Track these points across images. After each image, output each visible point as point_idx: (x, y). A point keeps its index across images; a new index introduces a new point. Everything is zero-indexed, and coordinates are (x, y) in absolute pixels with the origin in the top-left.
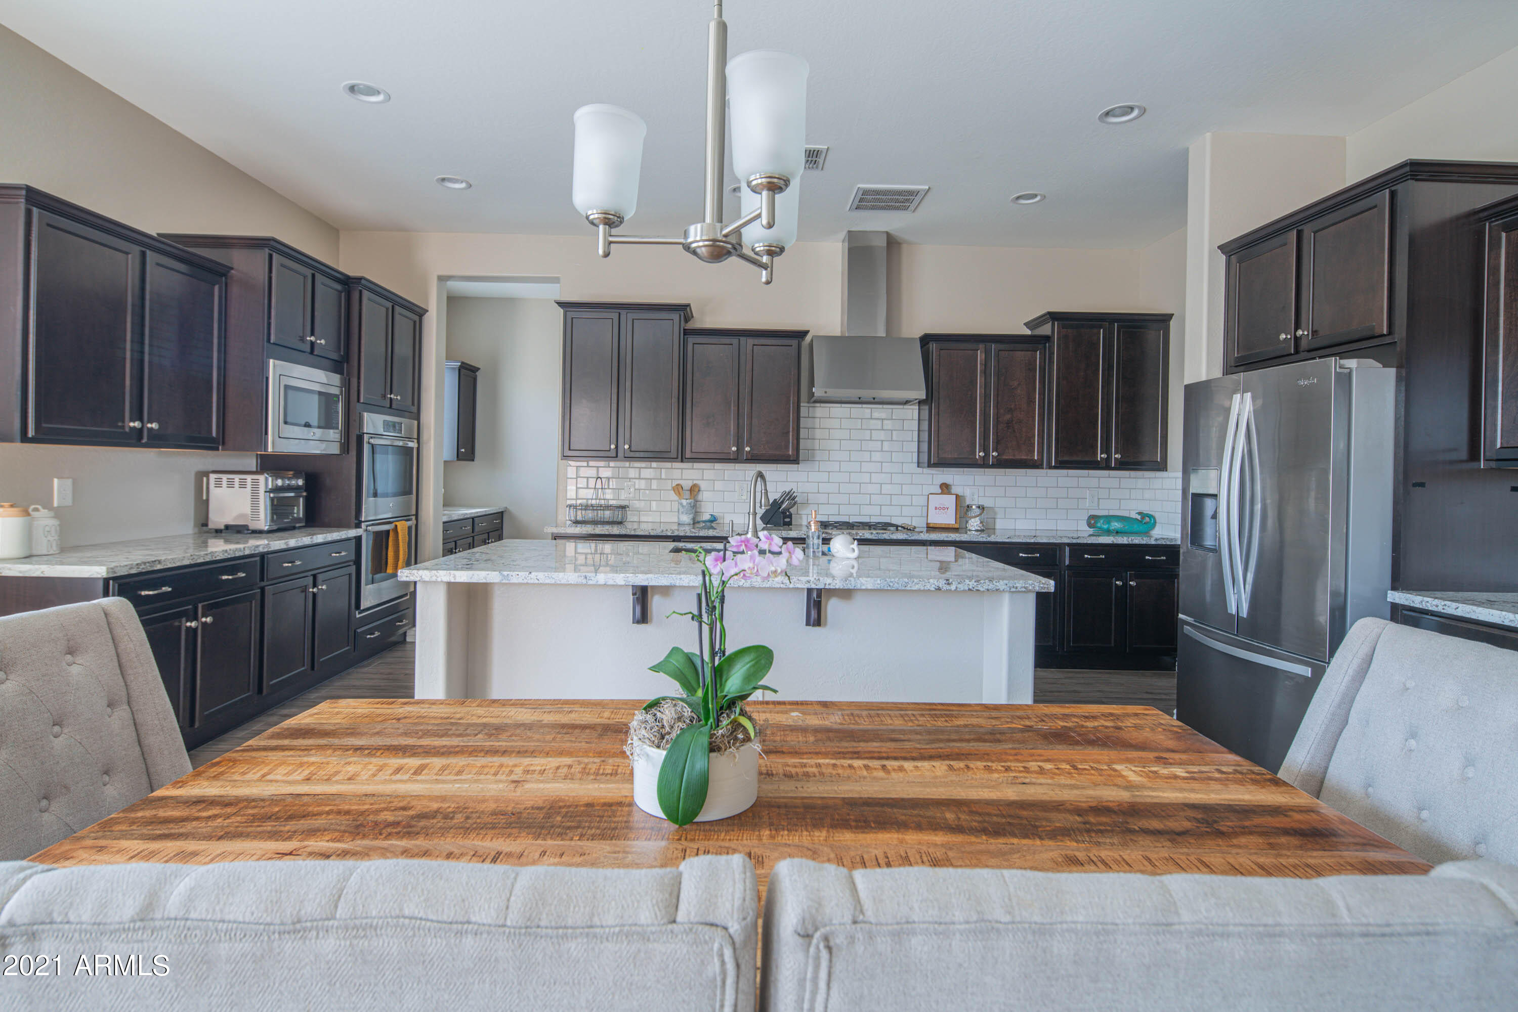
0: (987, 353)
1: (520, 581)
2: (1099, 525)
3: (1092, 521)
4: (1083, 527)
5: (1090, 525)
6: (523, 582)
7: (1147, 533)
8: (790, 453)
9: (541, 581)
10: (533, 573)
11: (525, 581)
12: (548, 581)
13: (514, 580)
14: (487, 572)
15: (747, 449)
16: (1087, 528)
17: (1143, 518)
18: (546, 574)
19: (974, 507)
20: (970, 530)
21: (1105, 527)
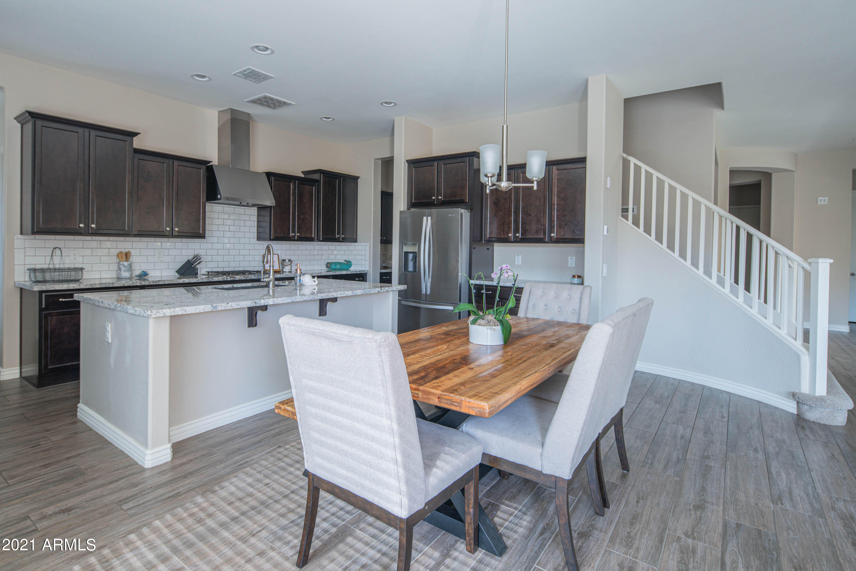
0: (295, 184)
1: (223, 308)
2: (331, 267)
3: (328, 265)
4: (324, 268)
5: (327, 267)
6: (224, 309)
7: (347, 269)
8: (201, 232)
9: (233, 308)
10: (229, 303)
11: (225, 308)
12: (237, 307)
13: (219, 308)
14: (204, 306)
15: (177, 229)
16: (326, 269)
17: (348, 263)
18: (236, 303)
19: (287, 260)
20: (286, 272)
21: (334, 267)
